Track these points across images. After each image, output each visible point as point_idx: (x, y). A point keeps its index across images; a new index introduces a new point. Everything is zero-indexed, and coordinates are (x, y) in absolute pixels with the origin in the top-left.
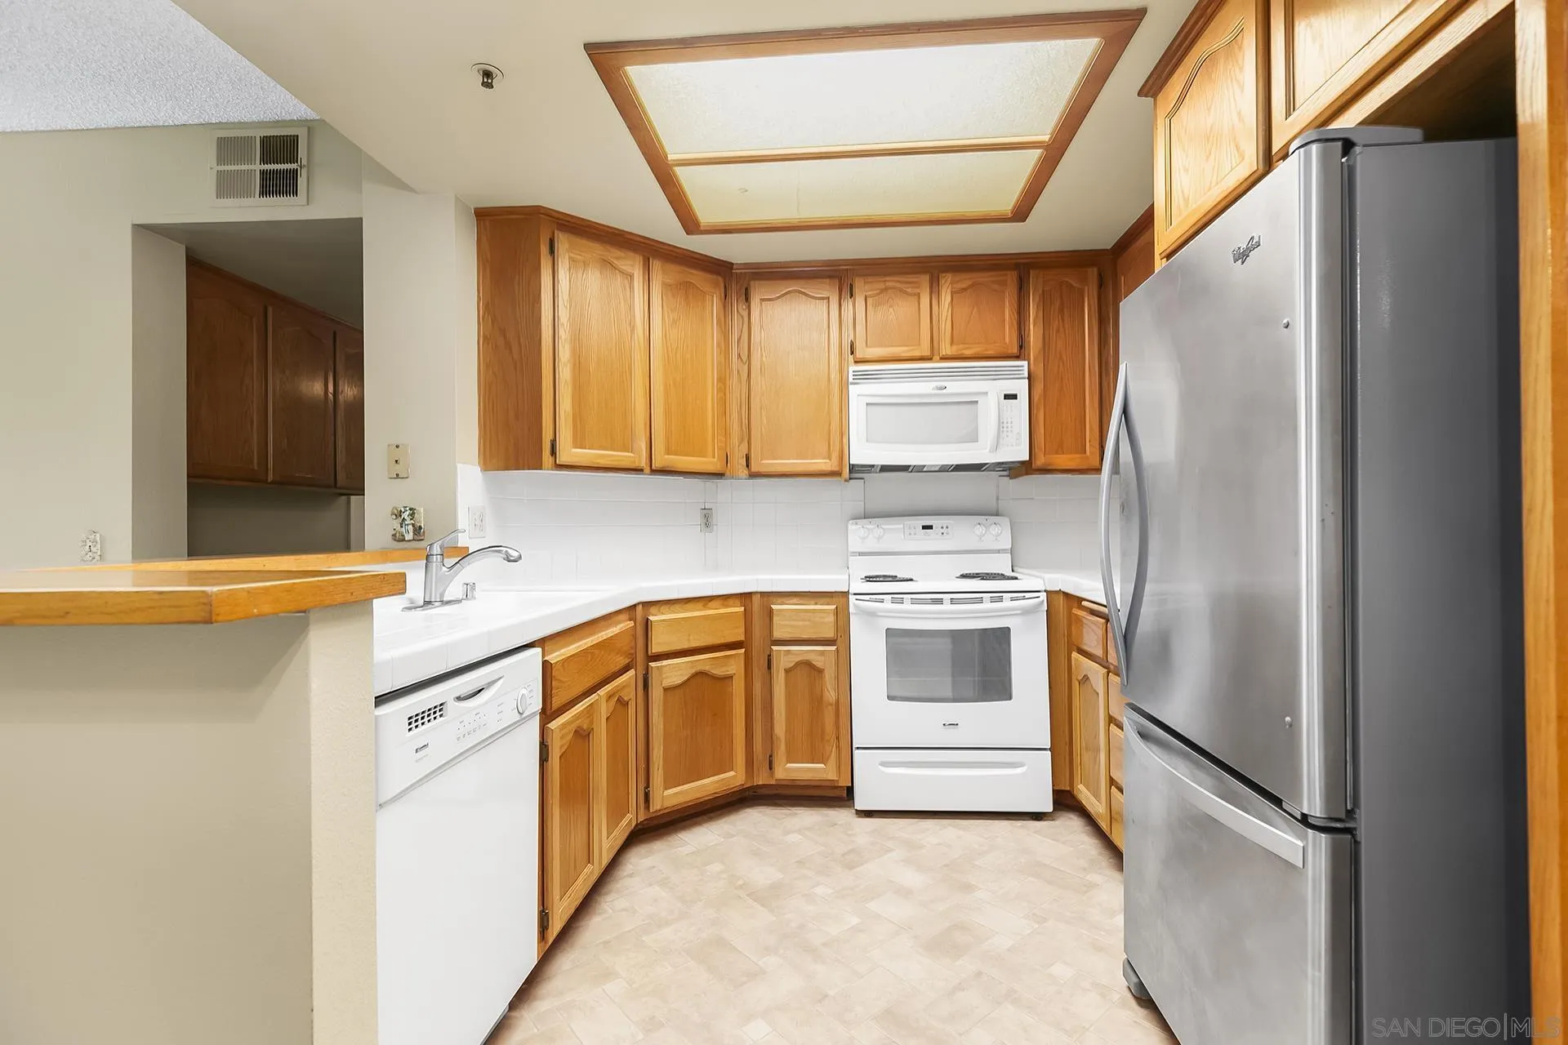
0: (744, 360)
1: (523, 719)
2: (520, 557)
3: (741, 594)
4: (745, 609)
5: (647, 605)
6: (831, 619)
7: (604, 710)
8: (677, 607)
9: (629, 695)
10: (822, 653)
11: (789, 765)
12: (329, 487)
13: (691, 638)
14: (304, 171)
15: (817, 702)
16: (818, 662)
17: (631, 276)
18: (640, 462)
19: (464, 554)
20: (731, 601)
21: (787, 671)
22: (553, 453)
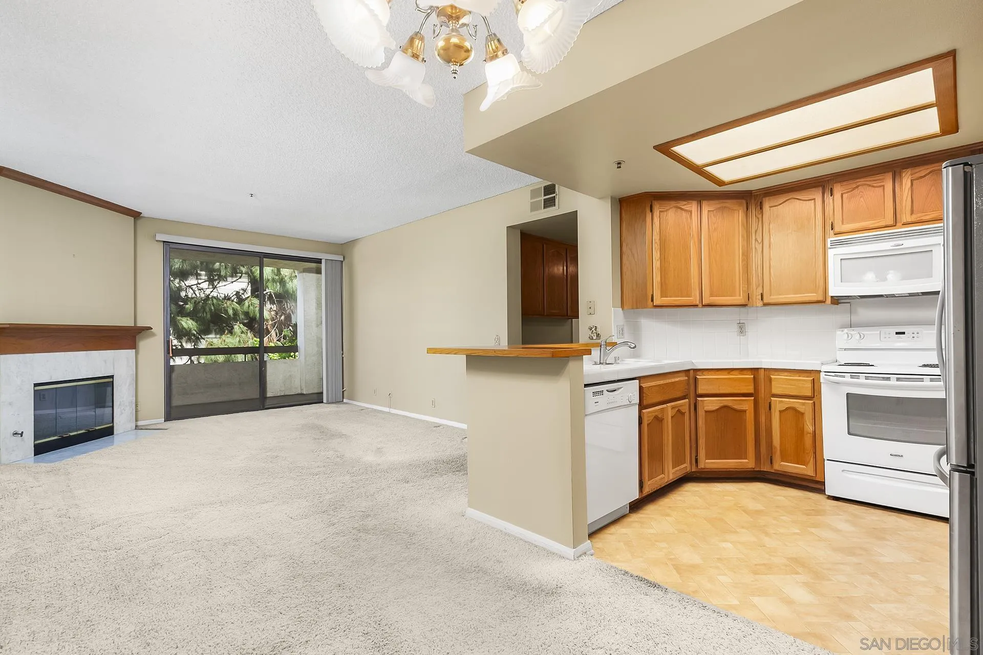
0: (760, 242)
1: (631, 405)
2: (635, 347)
3: (751, 369)
4: (754, 377)
5: (696, 371)
6: (809, 385)
7: (670, 413)
8: (712, 372)
9: (685, 409)
10: (803, 404)
11: (782, 463)
12: (565, 316)
13: (720, 388)
14: (557, 196)
15: (801, 432)
16: (801, 409)
17: (691, 212)
18: (696, 302)
19: (614, 344)
20: (745, 372)
21: (781, 412)
22: (652, 300)
